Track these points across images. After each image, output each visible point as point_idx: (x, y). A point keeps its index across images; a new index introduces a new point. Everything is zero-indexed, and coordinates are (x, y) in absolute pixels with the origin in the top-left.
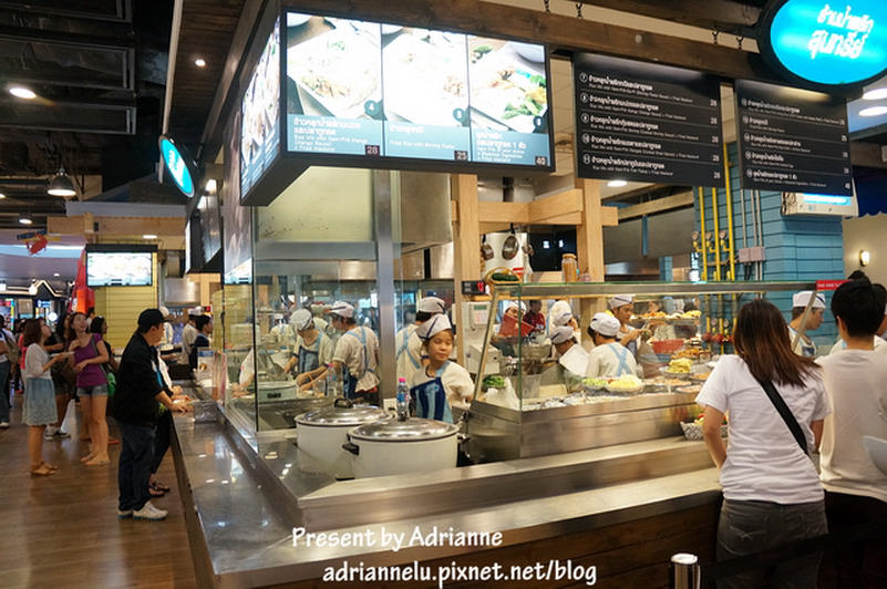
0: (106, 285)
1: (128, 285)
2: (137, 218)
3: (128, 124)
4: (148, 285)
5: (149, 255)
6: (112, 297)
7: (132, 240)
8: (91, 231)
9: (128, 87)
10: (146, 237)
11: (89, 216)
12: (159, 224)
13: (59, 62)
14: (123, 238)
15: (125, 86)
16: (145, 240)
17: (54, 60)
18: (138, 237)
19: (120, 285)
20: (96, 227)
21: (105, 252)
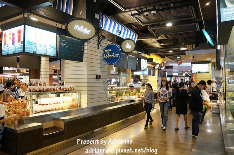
0: (196, 73)
1: (202, 73)
2: (204, 54)
3: (197, 28)
4: (208, 72)
5: (208, 64)
6: (199, 76)
7: (204, 60)
8: (192, 59)
9: (194, 17)
10: (207, 59)
11: (191, 54)
12: (211, 55)
13: (177, 15)
14: (201, 60)
15: (193, 17)
16: (207, 60)
17: (176, 15)
18: (205, 59)
19: (200, 73)
20: (193, 57)
21: (196, 64)
